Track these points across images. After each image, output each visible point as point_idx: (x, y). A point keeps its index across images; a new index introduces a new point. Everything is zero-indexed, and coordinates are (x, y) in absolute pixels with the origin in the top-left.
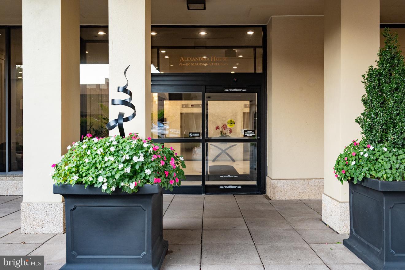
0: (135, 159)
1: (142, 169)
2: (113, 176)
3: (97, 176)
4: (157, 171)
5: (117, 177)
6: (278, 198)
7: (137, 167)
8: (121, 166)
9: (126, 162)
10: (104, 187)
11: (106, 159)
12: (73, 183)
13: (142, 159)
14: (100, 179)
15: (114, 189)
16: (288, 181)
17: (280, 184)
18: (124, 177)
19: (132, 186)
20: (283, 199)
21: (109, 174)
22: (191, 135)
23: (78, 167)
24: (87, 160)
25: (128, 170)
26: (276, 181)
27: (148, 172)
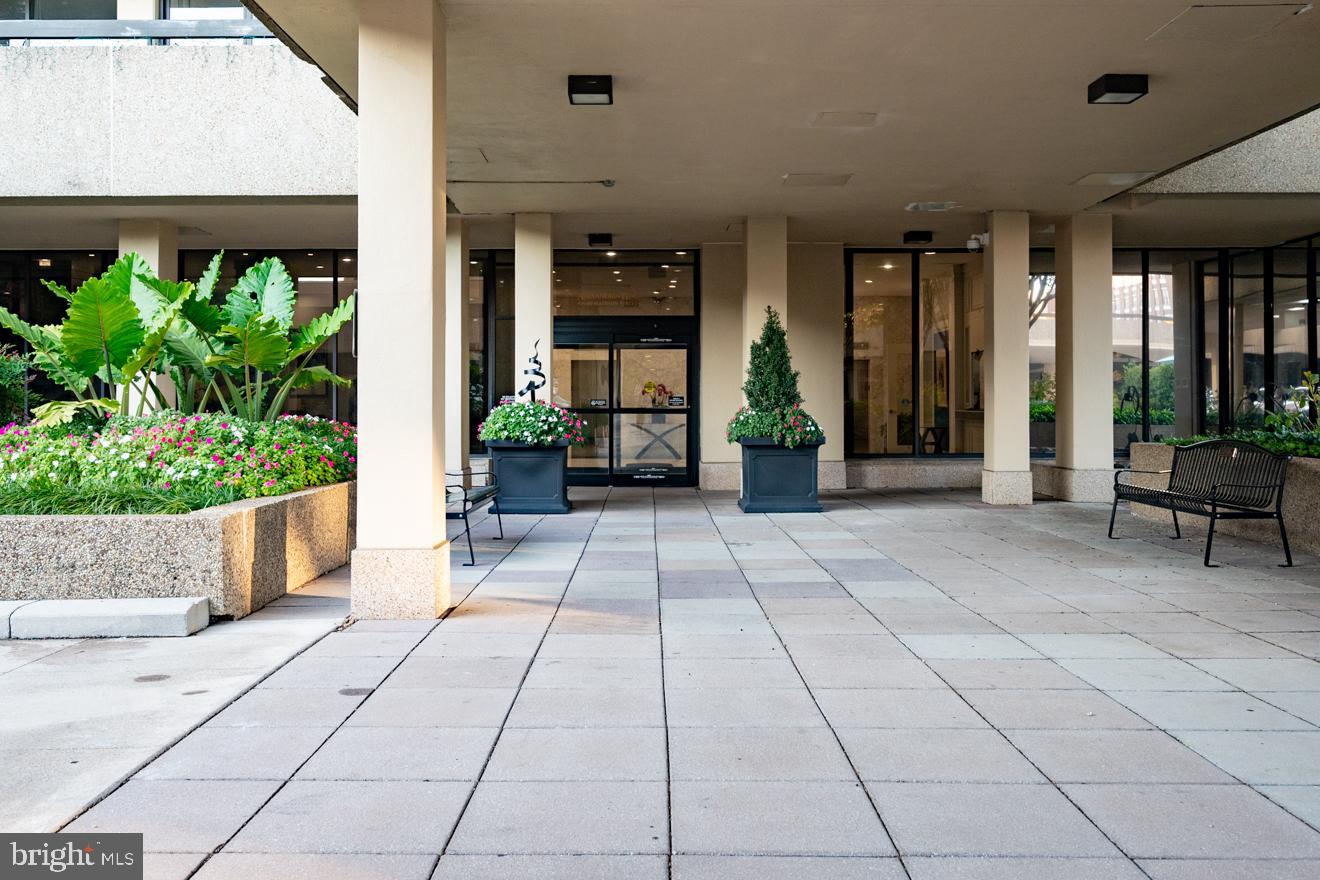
0: (550, 419)
1: (556, 428)
2: (535, 432)
3: (523, 432)
4: (566, 429)
5: (538, 432)
6: (710, 488)
7: (552, 426)
8: (540, 424)
9: (544, 421)
10: (529, 439)
11: (528, 419)
12: (503, 437)
13: (556, 420)
14: (526, 434)
15: (536, 441)
16: (724, 466)
17: (713, 469)
18: (543, 433)
19: (550, 439)
20: (717, 489)
21: (532, 430)
22: (593, 403)
23: (505, 425)
24: (513, 420)
25: (546, 427)
26: (708, 465)
27: (561, 429)
